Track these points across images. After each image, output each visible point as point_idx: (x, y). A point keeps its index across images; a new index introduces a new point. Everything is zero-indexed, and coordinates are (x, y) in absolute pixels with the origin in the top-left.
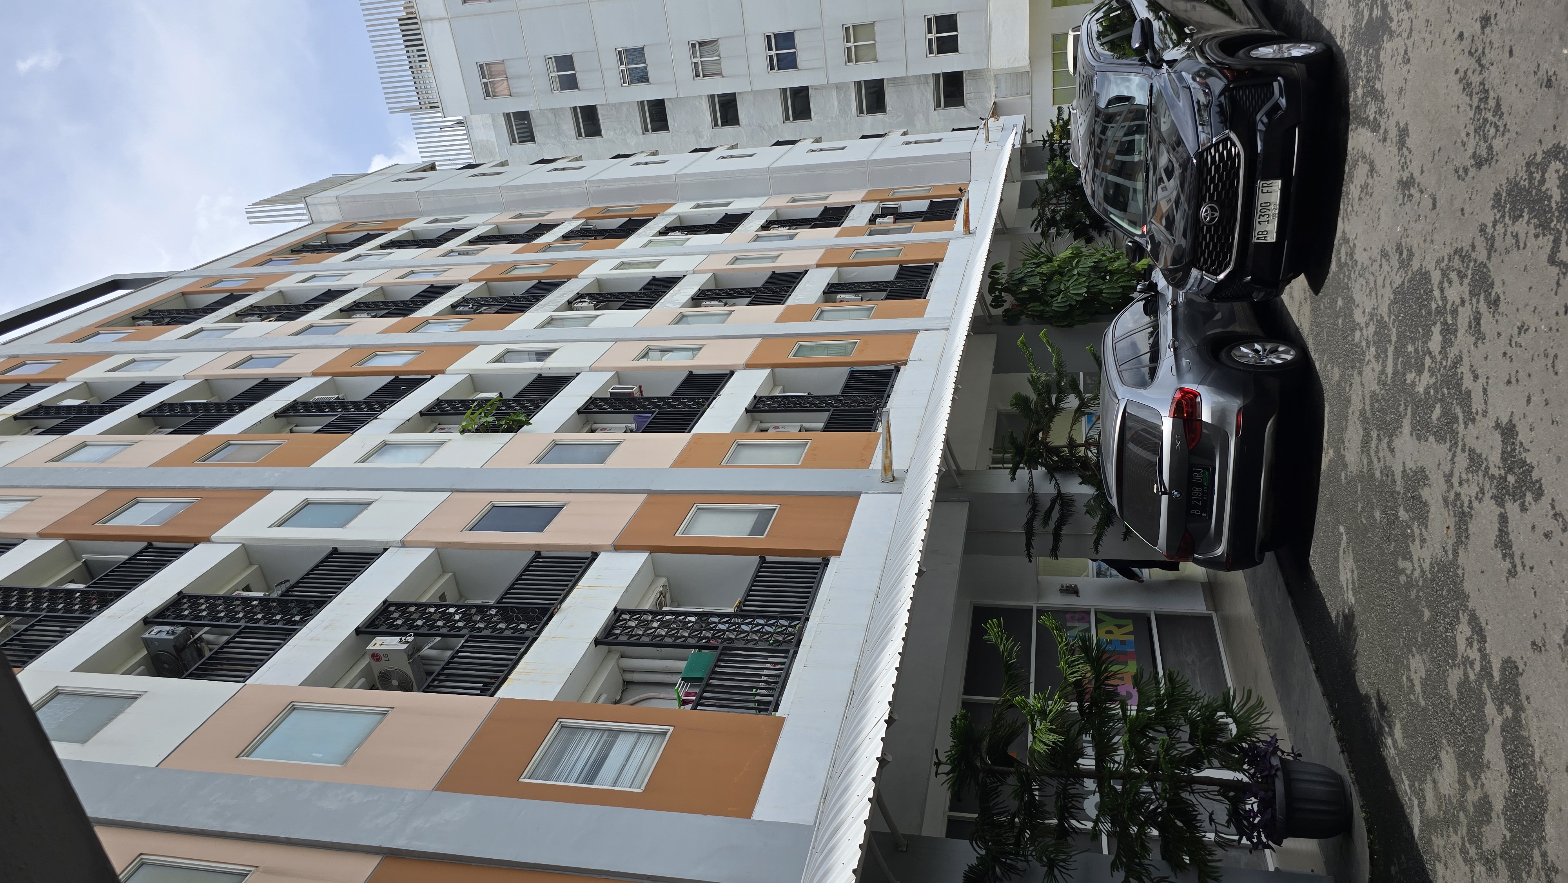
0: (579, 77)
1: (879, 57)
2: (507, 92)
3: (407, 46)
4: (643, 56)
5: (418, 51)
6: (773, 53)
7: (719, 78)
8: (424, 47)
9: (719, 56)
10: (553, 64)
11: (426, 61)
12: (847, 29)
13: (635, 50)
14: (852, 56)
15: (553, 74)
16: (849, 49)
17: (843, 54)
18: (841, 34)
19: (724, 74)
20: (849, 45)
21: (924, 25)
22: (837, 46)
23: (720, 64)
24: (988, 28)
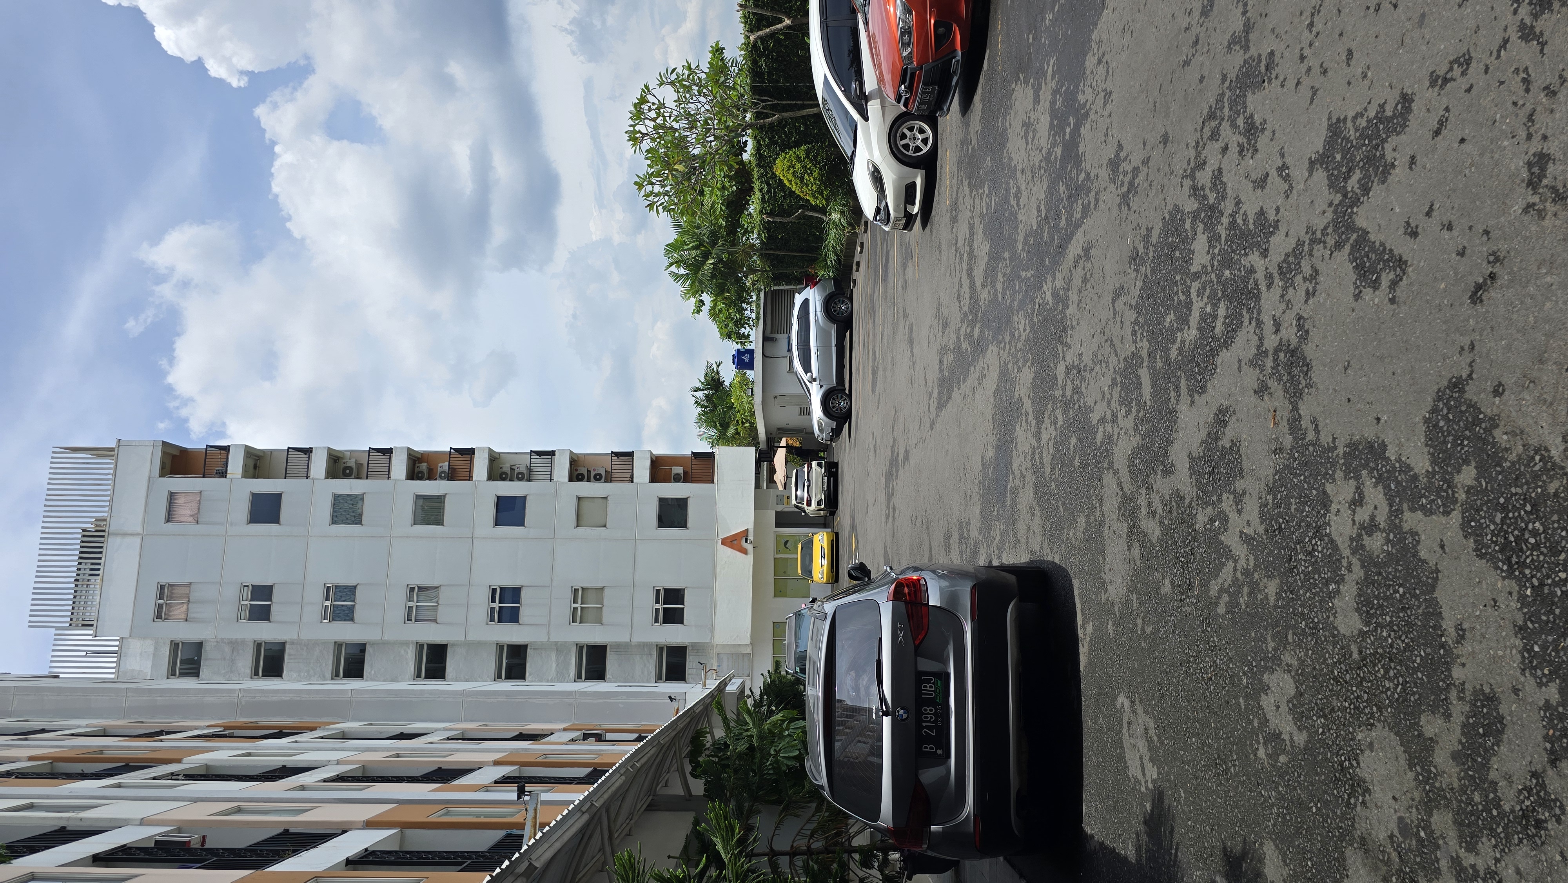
0: (274, 608)
1: (604, 621)
2: (183, 616)
3: (80, 558)
4: (354, 594)
5: (92, 564)
6: (496, 605)
7: (433, 625)
8: (102, 561)
9: (437, 602)
10: (247, 593)
11: (98, 575)
12: (576, 591)
13: (346, 587)
14: (577, 617)
15: (246, 603)
16: (575, 609)
17: (568, 613)
18: (569, 594)
19: (438, 621)
20: (575, 605)
21: (652, 596)
22: (564, 606)
23: (436, 611)
24: (713, 606)
